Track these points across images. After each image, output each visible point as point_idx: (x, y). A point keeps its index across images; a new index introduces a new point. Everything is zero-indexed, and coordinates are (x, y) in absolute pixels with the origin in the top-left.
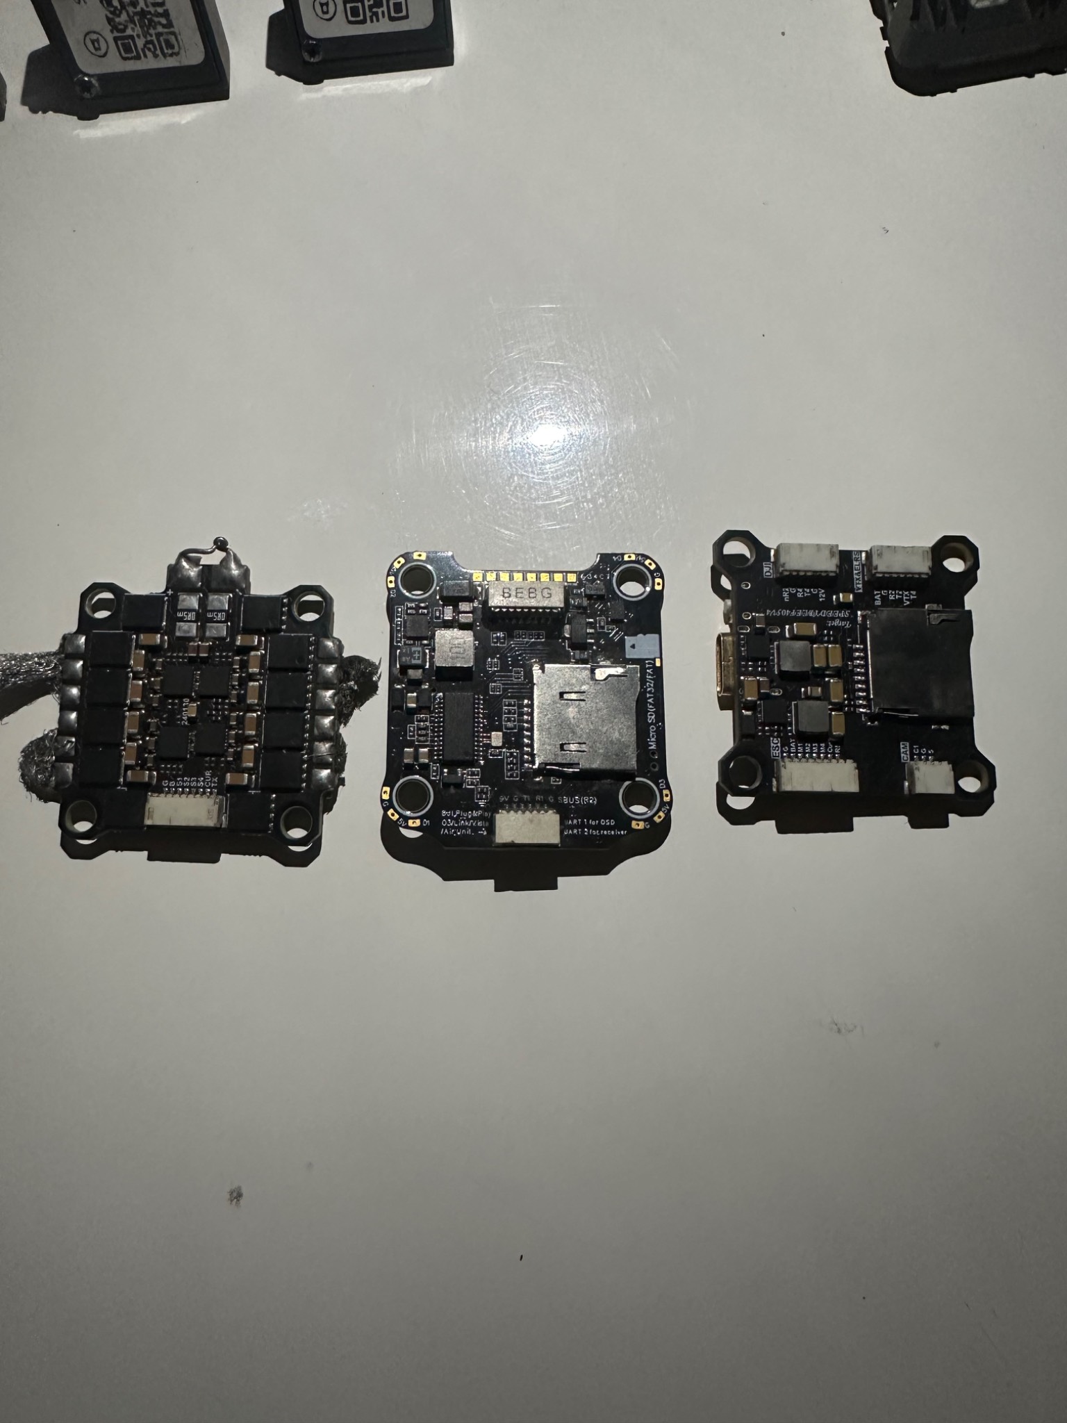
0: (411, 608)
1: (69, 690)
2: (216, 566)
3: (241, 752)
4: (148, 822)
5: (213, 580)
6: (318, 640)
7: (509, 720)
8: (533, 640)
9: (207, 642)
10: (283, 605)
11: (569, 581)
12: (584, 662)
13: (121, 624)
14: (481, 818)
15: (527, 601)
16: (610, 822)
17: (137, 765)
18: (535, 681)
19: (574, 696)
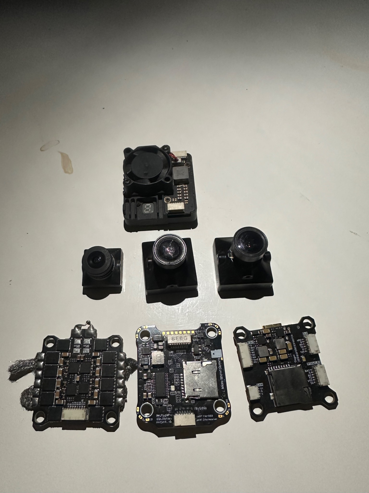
0: (144, 345)
1: (38, 373)
2: (86, 329)
3: (93, 392)
4: (62, 419)
5: (85, 334)
6: (118, 353)
7: (176, 381)
8: (182, 353)
9: (83, 355)
10: (107, 342)
11: (192, 333)
12: (199, 360)
13: (56, 349)
14: (169, 417)
15: (179, 341)
16: (211, 415)
17: (59, 398)
18: (184, 368)
19: (196, 372)
